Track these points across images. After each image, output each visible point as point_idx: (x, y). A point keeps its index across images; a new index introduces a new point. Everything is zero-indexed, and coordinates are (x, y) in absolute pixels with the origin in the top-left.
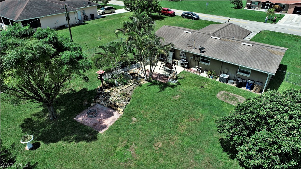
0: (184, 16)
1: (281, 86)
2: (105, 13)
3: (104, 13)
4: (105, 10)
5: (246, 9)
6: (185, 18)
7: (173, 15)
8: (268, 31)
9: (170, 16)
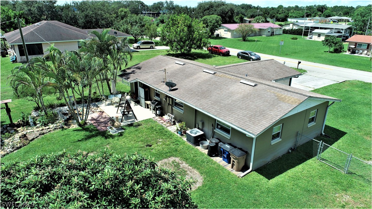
0: (240, 55)
1: (300, 166)
2: (141, 47)
3: (138, 48)
4: (141, 44)
5: (348, 53)
6: (241, 58)
7: (227, 54)
8: (358, 81)
9: (222, 56)
